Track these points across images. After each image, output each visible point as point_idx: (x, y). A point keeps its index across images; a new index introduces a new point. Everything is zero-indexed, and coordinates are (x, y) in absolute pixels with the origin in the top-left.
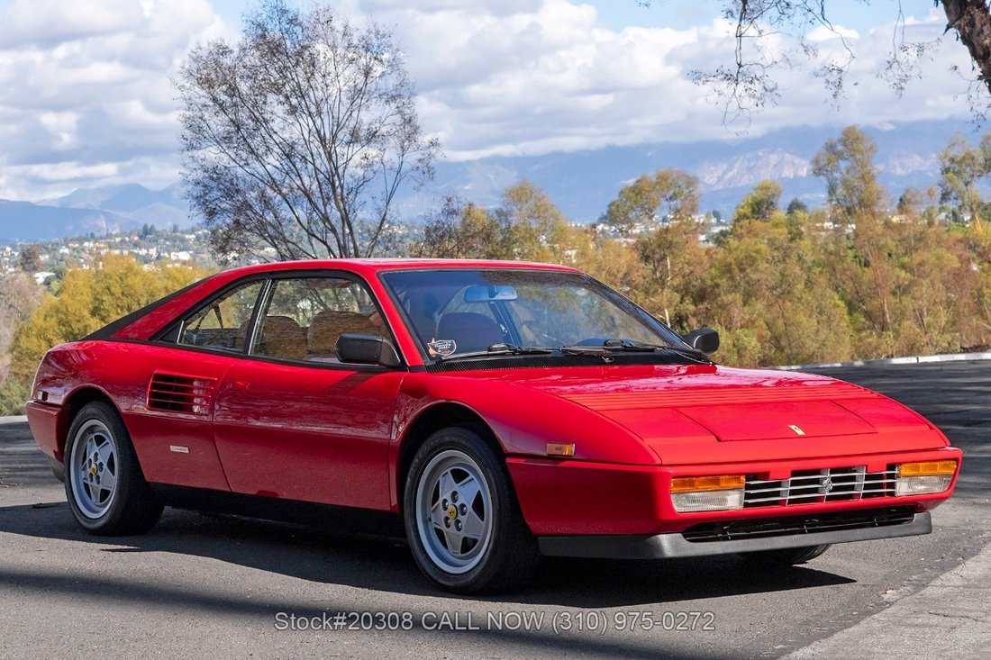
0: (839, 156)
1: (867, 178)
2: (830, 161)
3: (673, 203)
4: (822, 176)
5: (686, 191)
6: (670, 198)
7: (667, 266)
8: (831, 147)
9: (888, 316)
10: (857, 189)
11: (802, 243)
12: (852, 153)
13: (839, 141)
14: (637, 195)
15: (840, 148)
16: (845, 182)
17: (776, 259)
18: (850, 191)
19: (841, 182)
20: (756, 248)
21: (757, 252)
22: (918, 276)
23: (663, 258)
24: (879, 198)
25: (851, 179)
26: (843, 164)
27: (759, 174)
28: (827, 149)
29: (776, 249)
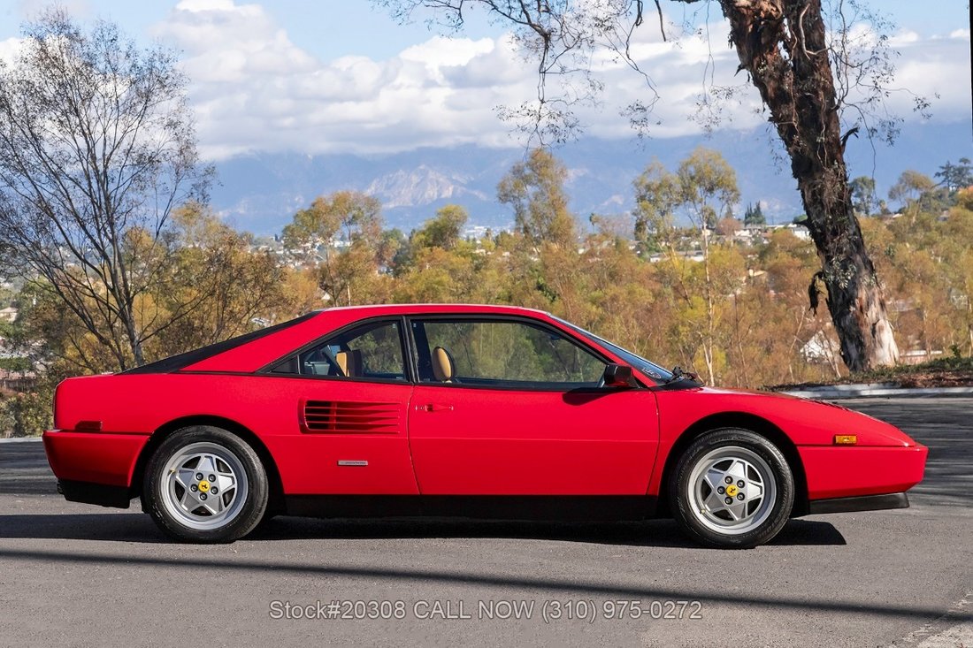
0: (527, 180)
1: (556, 205)
2: (516, 186)
3: (353, 228)
4: (508, 203)
5: (367, 214)
6: (350, 222)
7: (347, 296)
8: (518, 171)
9: (579, 356)
10: (547, 217)
11: (488, 273)
12: (540, 178)
13: (528, 164)
14: (313, 218)
15: (528, 172)
16: (534, 210)
17: (460, 291)
18: (540, 219)
19: (529, 209)
20: (437, 279)
21: (440, 283)
22: (612, 313)
23: (343, 287)
24: (571, 227)
25: (541, 206)
26: (530, 189)
27: (399, 193)
28: (514, 173)
29: (459, 280)
